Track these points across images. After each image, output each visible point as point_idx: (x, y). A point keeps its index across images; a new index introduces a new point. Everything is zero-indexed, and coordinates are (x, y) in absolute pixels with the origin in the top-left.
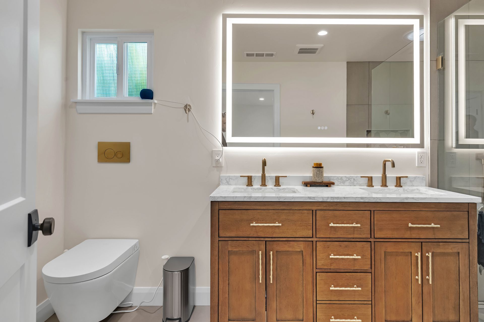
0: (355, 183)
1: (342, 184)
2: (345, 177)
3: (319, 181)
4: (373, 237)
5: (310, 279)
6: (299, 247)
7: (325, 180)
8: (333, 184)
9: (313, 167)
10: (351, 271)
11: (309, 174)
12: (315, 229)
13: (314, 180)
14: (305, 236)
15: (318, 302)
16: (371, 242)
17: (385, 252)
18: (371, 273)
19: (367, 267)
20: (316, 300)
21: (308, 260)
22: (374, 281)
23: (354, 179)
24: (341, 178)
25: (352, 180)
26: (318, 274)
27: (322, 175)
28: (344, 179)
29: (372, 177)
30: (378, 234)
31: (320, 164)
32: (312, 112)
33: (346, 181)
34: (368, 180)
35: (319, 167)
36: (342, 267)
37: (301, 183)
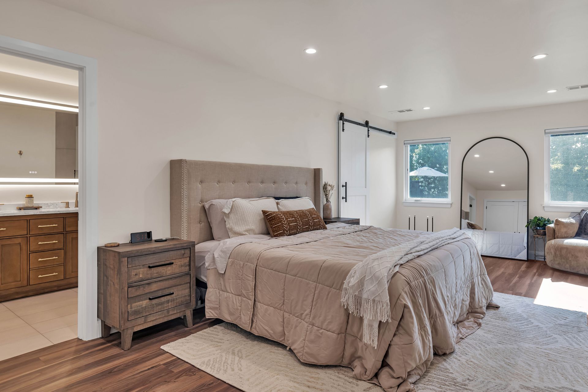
0: (57, 206)
1: (48, 208)
2: (50, 203)
3: (31, 206)
4: (65, 230)
5: (25, 258)
6: (19, 240)
7: (35, 206)
8: (41, 207)
9: (26, 197)
10: (52, 250)
11: (23, 202)
12: (29, 229)
13: (26, 205)
14: (22, 234)
15: (30, 269)
16: (64, 233)
17: (72, 238)
18: (64, 249)
19: (62, 246)
20: (29, 268)
21: (24, 247)
22: (65, 254)
23: (57, 204)
24: (47, 204)
25: (55, 205)
26: (30, 254)
27: (33, 202)
28: (50, 204)
29: (68, 202)
30: (68, 229)
31: (31, 196)
32: (19, 152)
33: (51, 205)
34: (66, 204)
35: (30, 197)
36: (46, 248)
37: (16, 208)
